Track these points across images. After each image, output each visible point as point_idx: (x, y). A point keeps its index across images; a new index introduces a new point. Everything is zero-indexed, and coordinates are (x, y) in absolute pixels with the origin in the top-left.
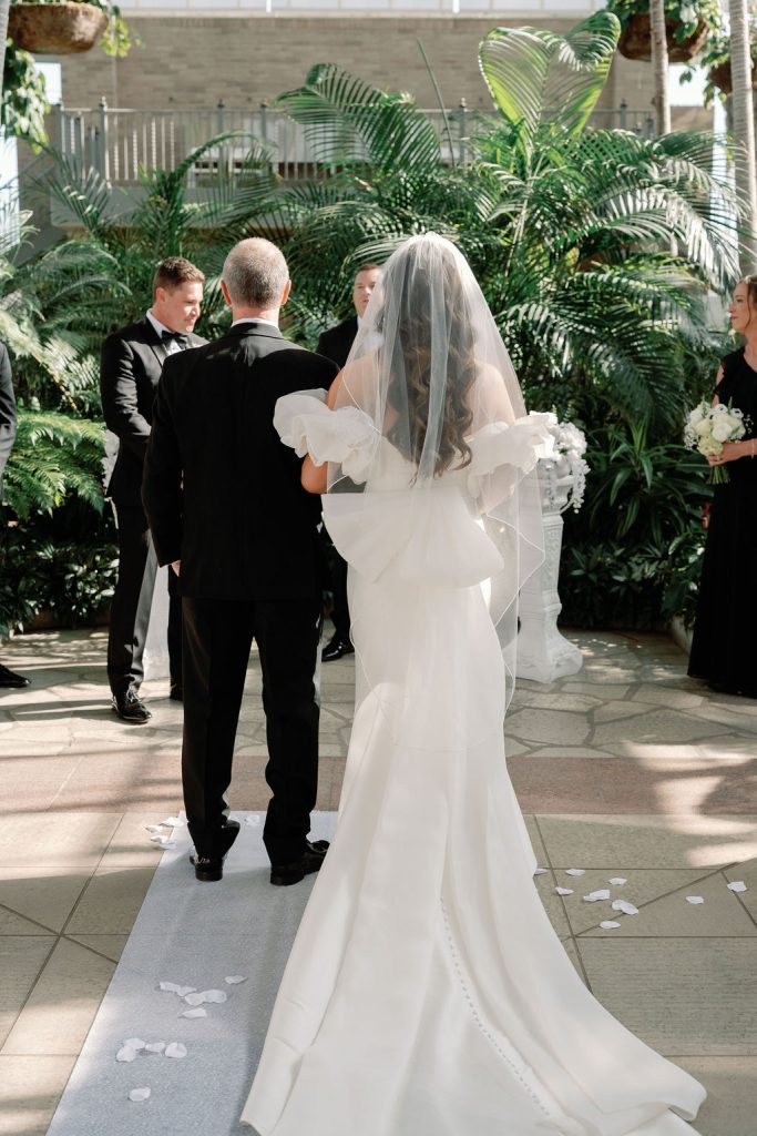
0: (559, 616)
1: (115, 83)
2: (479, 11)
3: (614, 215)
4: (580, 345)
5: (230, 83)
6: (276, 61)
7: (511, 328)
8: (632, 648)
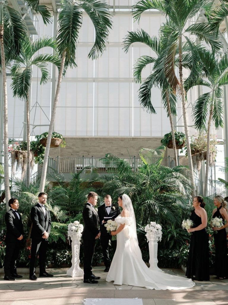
0: (158, 263)
1: (60, 151)
2: (138, 136)
3: (167, 182)
4: (160, 208)
5: (85, 151)
6: (95, 146)
7: (147, 205)
8: (173, 271)
